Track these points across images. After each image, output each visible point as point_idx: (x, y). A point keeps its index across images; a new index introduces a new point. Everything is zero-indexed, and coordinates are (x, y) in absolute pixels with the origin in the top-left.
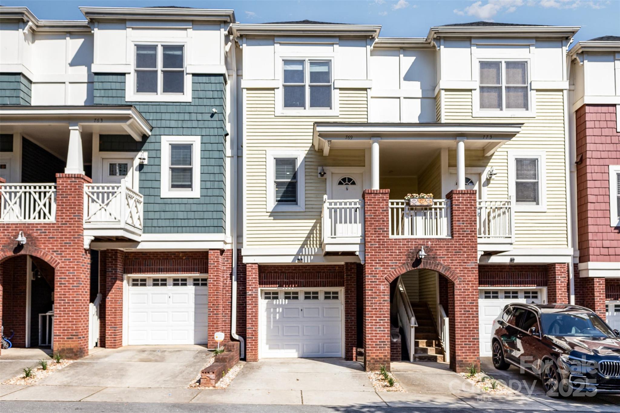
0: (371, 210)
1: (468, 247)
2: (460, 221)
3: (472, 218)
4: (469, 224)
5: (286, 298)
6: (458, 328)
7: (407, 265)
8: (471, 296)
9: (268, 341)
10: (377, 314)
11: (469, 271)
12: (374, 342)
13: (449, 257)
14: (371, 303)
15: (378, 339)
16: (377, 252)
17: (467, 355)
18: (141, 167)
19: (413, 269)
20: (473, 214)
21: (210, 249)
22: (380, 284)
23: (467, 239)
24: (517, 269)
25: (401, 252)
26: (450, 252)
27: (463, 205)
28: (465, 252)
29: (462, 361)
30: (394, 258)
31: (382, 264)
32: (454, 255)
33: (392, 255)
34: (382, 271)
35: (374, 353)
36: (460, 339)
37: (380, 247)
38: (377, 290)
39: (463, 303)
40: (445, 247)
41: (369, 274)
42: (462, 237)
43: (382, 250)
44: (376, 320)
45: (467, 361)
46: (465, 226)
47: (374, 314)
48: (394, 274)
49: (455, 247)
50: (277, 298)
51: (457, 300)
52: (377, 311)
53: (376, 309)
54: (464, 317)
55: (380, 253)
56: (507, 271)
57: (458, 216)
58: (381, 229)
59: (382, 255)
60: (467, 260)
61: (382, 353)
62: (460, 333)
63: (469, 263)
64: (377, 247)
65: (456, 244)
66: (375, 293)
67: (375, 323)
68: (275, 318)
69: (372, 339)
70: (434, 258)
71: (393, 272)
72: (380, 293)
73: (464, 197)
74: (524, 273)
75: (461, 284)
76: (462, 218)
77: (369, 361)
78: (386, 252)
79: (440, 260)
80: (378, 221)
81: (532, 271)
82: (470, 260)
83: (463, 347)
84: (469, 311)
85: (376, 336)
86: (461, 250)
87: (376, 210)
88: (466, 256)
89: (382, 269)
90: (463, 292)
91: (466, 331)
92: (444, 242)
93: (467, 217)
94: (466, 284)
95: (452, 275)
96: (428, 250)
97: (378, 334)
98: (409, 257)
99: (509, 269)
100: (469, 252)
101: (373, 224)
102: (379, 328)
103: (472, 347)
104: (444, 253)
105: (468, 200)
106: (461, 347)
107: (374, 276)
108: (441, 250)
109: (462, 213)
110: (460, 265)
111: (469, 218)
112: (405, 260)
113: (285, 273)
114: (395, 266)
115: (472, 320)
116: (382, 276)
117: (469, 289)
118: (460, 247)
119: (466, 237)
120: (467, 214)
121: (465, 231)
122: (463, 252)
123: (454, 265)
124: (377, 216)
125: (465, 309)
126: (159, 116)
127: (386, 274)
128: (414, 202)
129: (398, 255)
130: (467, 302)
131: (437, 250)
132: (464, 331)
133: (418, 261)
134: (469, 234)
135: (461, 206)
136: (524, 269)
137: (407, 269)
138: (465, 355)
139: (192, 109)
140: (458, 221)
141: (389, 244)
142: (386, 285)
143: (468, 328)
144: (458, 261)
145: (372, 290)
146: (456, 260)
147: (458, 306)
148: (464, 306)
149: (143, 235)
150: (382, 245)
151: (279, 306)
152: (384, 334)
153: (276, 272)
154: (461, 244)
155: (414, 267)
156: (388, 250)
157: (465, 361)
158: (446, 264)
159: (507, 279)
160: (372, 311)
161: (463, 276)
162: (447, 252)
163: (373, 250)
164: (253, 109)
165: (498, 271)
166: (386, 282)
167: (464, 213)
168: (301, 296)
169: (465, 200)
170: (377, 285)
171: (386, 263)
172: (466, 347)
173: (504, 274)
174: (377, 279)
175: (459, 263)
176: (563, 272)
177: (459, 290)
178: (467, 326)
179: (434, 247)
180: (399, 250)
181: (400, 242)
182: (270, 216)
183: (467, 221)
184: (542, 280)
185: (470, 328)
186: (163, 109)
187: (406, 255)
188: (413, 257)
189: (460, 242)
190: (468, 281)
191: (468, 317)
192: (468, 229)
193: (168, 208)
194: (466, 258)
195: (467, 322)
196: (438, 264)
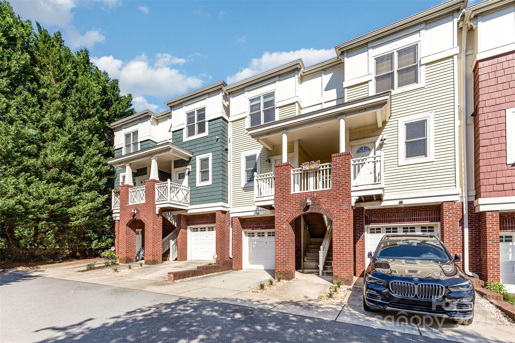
0: (278, 177)
1: (343, 194)
2: (337, 176)
3: (346, 173)
4: (343, 177)
5: (258, 236)
6: (335, 252)
7: (300, 210)
8: (344, 230)
9: (250, 260)
10: (281, 243)
11: (344, 211)
12: (279, 261)
13: (329, 203)
14: (278, 236)
15: (282, 259)
16: (281, 204)
17: (341, 272)
18: (189, 172)
19: (304, 213)
20: (347, 170)
21: (217, 211)
22: (283, 224)
23: (342, 189)
24: (411, 209)
25: (296, 202)
26: (330, 199)
27: (339, 165)
28: (341, 198)
29: (338, 276)
30: (292, 206)
31: (284, 211)
32: (333, 201)
33: (291, 205)
34: (284, 216)
35: (280, 268)
36: (336, 260)
37: (283, 200)
38: (282, 228)
39: (338, 235)
40: (326, 196)
41: (277, 218)
42: (339, 187)
43: (285, 202)
44: (281, 247)
45: (341, 276)
46: (341, 179)
47: (280, 243)
48: (292, 217)
49: (333, 195)
50: (254, 236)
51: (334, 233)
52: (282, 242)
53: (281, 240)
54: (339, 245)
55: (283, 204)
56: (402, 212)
57: (336, 172)
58: (284, 188)
59: (284, 205)
60: (342, 204)
61: (284, 268)
62: (336, 256)
63: (343, 206)
64: (282, 201)
65: (334, 193)
66: (281, 230)
67: (280, 249)
68: (252, 247)
69: (279, 259)
70: (318, 204)
71: (291, 216)
72: (283, 229)
73: (340, 159)
74: (418, 212)
75: (337, 221)
76: (339, 174)
77: (277, 273)
78: (287, 203)
79: (323, 205)
80: (282, 184)
81: (426, 210)
82: (344, 204)
83: (338, 266)
84: (343, 241)
85: (281, 257)
86: (338, 197)
87: (281, 177)
88: (341, 201)
89: (284, 214)
90: (339, 227)
91: (341, 255)
92: (325, 192)
93: (343, 172)
94: (341, 221)
95: (330, 215)
96: (314, 199)
97: (282, 256)
98: (302, 205)
99: (404, 210)
100: (343, 198)
101: (280, 186)
102: (282, 252)
103: (345, 266)
104: (325, 200)
105: (343, 160)
106: (337, 266)
107: (279, 219)
108: (323, 198)
109: (338, 170)
110: (336, 208)
111: (344, 173)
112: (299, 207)
113: (255, 221)
114: (293, 211)
115: (345, 247)
116: (284, 219)
117: (343, 225)
118: (337, 195)
119: (341, 187)
120: (342, 170)
121: (341, 183)
122: (339, 198)
123: (332, 208)
124: (282, 180)
125: (340, 239)
126: (195, 146)
127: (287, 217)
128: (305, 168)
129: (295, 204)
130: (341, 234)
131: (320, 198)
132: (339, 255)
133: (307, 207)
134: (344, 185)
135: (338, 166)
136: (418, 209)
137: (300, 213)
138: (339, 272)
139: (209, 139)
140: (335, 176)
141: (289, 198)
142: (287, 224)
143: (342, 253)
144: (335, 205)
145: (279, 228)
146: (334, 204)
147: (335, 237)
148: (339, 237)
149: (189, 206)
150: (285, 198)
151: (254, 240)
152: (285, 256)
153: (251, 222)
154: (338, 193)
155: (304, 212)
156: (288, 201)
157: (340, 276)
158: (327, 208)
159: (402, 217)
160: (278, 242)
161: (339, 215)
162: (327, 199)
163: (279, 203)
164: (235, 132)
165: (394, 212)
166: (287, 223)
167: (340, 170)
168: (266, 235)
169: (341, 160)
170: (281, 224)
171: (287, 210)
172: (340, 266)
173: (400, 214)
174: (282, 221)
175: (336, 206)
176: (450, 209)
177: (335, 225)
178: (342, 251)
179: (318, 197)
180: (295, 201)
181: (296, 196)
182: (243, 190)
183: (342, 175)
184: (435, 217)
185: (344, 252)
186: (197, 142)
187: (299, 204)
188: (304, 205)
189: (337, 191)
190: (342, 219)
191: (342, 245)
192: (343, 181)
193: (199, 192)
194: (341, 202)
195: (342, 249)
196: (321, 208)
